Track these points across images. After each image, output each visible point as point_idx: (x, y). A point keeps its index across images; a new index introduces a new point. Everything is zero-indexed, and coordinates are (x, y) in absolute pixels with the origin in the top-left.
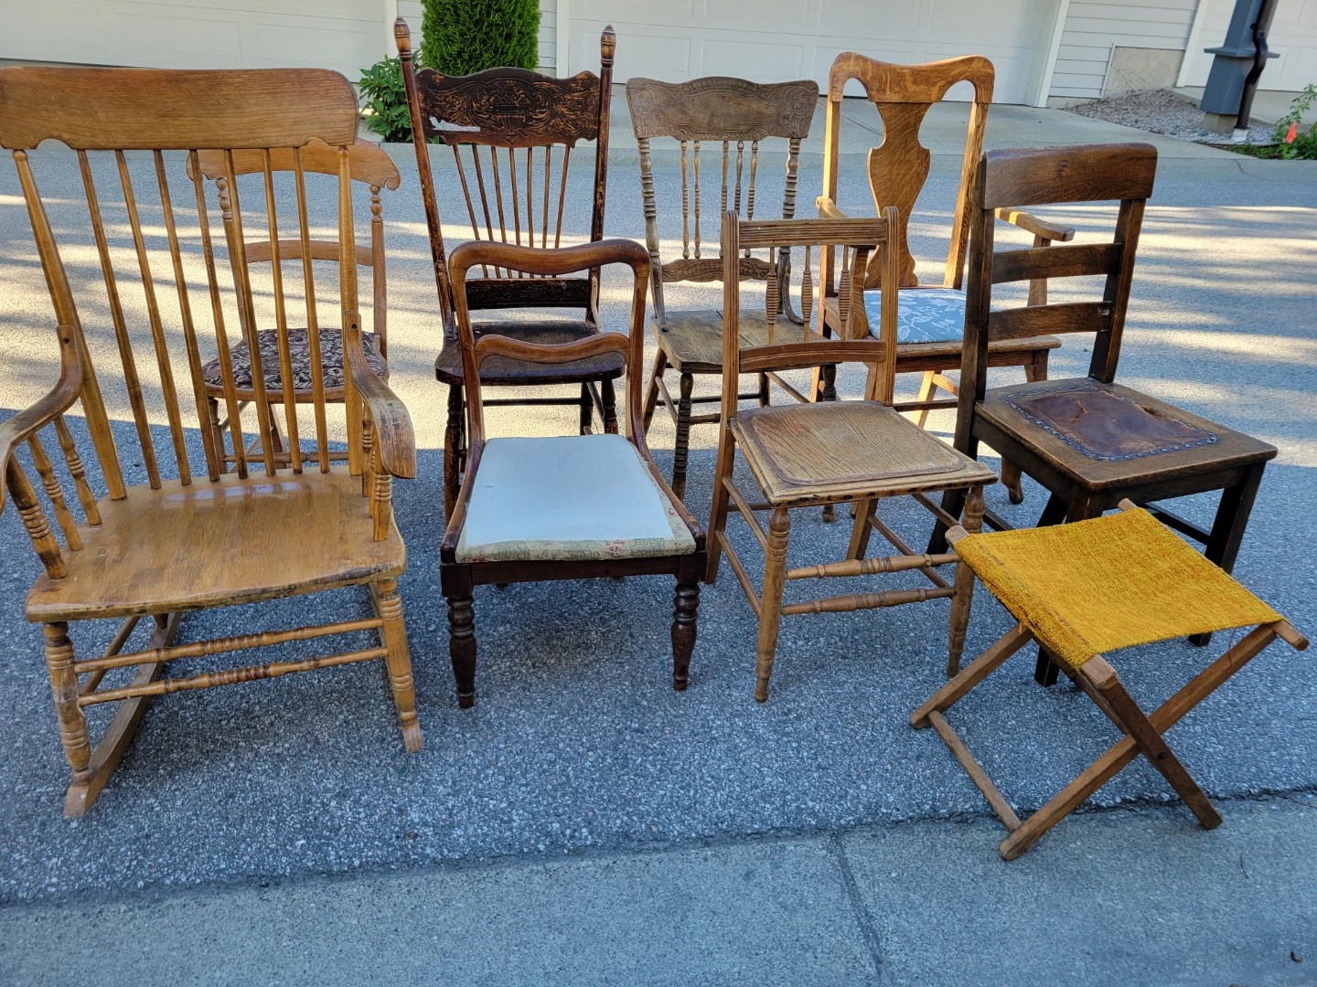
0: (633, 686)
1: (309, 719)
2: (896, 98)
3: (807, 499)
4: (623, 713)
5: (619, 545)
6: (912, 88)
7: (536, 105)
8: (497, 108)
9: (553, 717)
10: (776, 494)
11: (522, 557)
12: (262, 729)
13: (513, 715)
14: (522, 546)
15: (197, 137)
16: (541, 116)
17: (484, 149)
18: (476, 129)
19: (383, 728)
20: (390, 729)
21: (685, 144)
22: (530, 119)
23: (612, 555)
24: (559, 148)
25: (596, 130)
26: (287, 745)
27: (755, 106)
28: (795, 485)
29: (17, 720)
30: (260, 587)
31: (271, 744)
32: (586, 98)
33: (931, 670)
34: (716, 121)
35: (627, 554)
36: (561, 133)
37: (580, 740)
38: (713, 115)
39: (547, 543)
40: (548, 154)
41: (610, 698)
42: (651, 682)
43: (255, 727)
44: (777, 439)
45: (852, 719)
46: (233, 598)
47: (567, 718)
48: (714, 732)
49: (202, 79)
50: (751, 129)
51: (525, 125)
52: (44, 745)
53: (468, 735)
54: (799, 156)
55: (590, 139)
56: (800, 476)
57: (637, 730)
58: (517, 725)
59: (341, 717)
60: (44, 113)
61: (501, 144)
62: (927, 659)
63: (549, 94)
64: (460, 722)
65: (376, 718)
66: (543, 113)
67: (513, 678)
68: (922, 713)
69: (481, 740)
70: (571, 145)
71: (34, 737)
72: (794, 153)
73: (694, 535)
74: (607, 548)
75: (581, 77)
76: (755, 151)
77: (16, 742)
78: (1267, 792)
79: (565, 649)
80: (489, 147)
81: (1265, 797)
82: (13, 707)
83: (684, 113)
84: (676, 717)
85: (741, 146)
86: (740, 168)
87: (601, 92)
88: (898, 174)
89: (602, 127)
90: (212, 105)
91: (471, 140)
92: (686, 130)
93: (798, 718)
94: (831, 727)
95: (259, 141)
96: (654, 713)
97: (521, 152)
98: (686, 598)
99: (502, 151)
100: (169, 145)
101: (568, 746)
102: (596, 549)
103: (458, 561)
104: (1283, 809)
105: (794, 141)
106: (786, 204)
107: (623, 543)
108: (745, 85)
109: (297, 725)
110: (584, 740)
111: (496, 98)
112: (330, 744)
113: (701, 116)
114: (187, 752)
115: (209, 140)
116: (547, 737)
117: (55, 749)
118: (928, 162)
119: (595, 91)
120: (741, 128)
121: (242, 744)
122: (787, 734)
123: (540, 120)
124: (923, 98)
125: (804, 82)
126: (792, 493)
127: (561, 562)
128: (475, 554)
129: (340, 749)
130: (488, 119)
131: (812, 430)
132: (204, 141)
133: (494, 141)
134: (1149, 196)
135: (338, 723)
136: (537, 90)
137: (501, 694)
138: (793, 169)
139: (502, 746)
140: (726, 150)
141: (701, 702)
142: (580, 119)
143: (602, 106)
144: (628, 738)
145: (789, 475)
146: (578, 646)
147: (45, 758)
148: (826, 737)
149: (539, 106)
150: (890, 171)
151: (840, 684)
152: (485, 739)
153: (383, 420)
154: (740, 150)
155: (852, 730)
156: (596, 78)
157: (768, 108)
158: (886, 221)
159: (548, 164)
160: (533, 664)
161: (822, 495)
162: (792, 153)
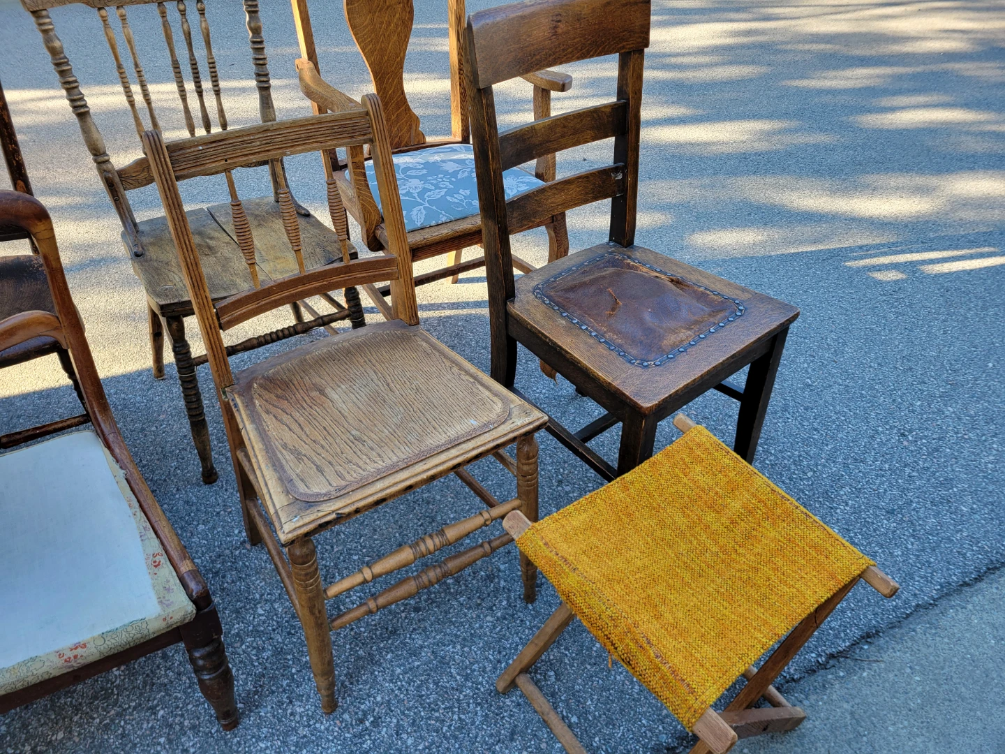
0: (171, 742)
3: (328, 522)
5: (80, 651)
10: (287, 528)
21: (103, 12)
23: (72, 666)
28: (309, 503)
33: (508, 599)
35: (96, 657)
44: (285, 418)
45: (435, 702)
56: (318, 487)
62: (503, 583)
68: (508, 678)
72: (253, 12)
73: (190, 596)
74: (60, 662)
76: (202, 12)
78: (832, 656)
81: (831, 662)
85: (182, 7)
86: (188, 36)
88: (382, 23)
94: (414, 723)
102: (45, 669)
104: (850, 672)
106: (257, 75)
107: (84, 646)
118: (412, 7)
126: (307, 520)
134: (647, 45)
138: (256, 31)
140: (163, 14)
145: (302, 488)
150: (372, 20)
154: (183, 13)
155: (437, 719)
158: (367, 113)
161: (347, 510)
162: (249, 12)
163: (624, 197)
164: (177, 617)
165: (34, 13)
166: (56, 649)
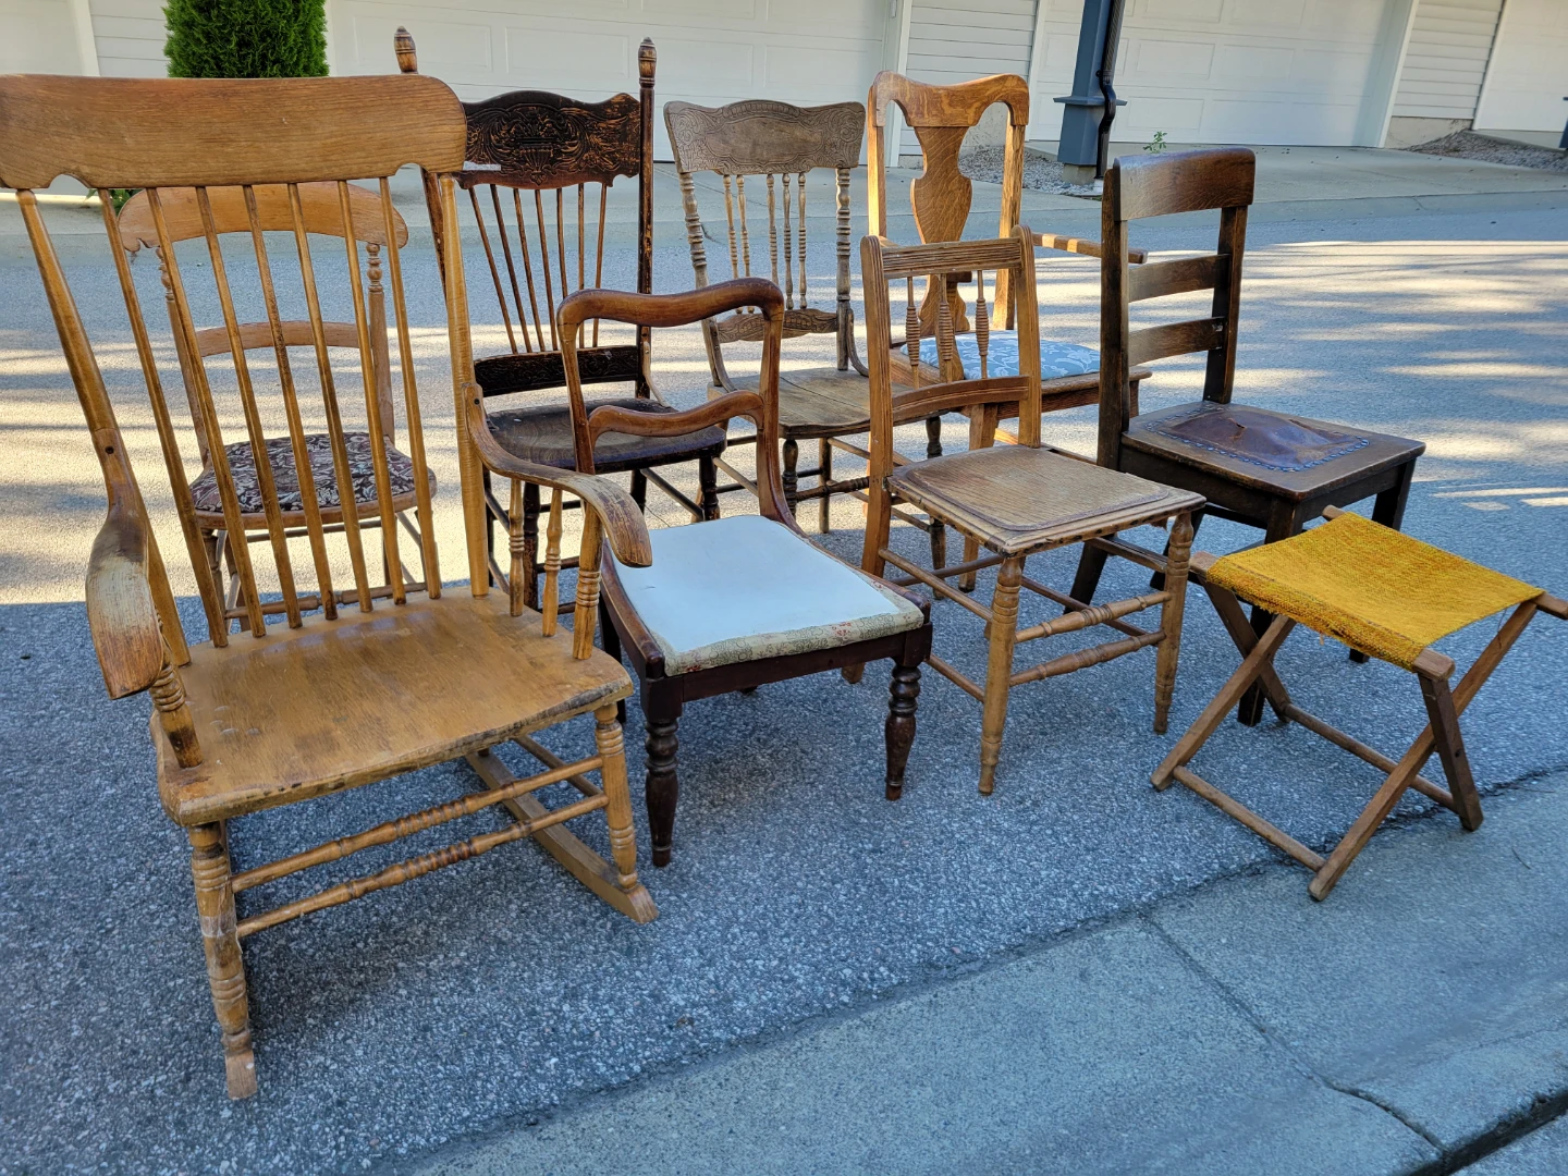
0: (840, 805)
1: (473, 917)
2: (934, 122)
3: (1041, 545)
4: (847, 836)
5: (846, 627)
6: (948, 110)
7: (566, 136)
8: (516, 143)
9: (771, 855)
10: (1011, 542)
11: (743, 657)
12: (418, 942)
13: (723, 863)
14: (742, 644)
15: (254, 167)
16: (571, 149)
17: (505, 192)
18: (496, 167)
19: (576, 910)
20: (584, 908)
21: (729, 179)
22: (559, 153)
23: (840, 640)
24: (593, 187)
25: (637, 163)
26: (463, 954)
27: (800, 132)
28: (1020, 531)
29: (54, 1003)
31: (441, 957)
32: (625, 125)
33: (1137, 731)
34: (759, 151)
35: (856, 637)
36: (596, 169)
37: (818, 873)
38: (755, 144)
39: (769, 636)
40: (581, 195)
41: (823, 823)
42: (856, 797)
43: (406, 942)
45: (1090, 794)
47: (787, 854)
48: (957, 836)
49: (257, 92)
50: (795, 160)
51: (553, 161)
52: (117, 1026)
53: (685, 896)
54: (849, 188)
55: (630, 175)
56: (1022, 522)
57: (874, 851)
58: (735, 873)
59: (513, 907)
60: (57, 139)
61: (526, 185)
63: (579, 121)
64: (666, 884)
65: (558, 899)
66: (574, 145)
67: (698, 823)
68: (1165, 772)
69: (703, 897)
70: (608, 182)
71: (94, 1019)
72: (844, 186)
73: (918, 604)
74: (833, 633)
75: (618, 100)
76: (802, 184)
77: (71, 1031)
78: (1499, 786)
79: (739, 780)
80: (511, 190)
81: (1500, 791)
82: (36, 987)
83: (725, 142)
84: (907, 828)
85: (787, 179)
86: (787, 205)
87: (642, 117)
89: (645, 159)
90: (273, 125)
91: (492, 179)
92: (729, 164)
93: (1036, 803)
94: (1074, 807)
95: (336, 170)
96: (881, 829)
97: (548, 194)
98: (906, 683)
99: (527, 194)
101: (808, 883)
102: (824, 636)
103: (669, 673)
104: (1521, 799)
105: (844, 171)
106: (840, 244)
107: (849, 624)
108: (786, 109)
109: (460, 928)
110: (822, 873)
111: (518, 128)
112: (519, 940)
113: (743, 146)
115: (269, 172)
116: (778, 878)
117: (136, 1028)
118: (970, 193)
119: (634, 116)
120: (786, 158)
121: (400, 965)
122: (1034, 823)
123: (571, 154)
124: (959, 122)
125: (849, 104)
126: (1025, 539)
127: (786, 656)
128: (690, 661)
129: (535, 944)
130: (509, 154)
131: (987, 477)
132: (262, 173)
133: (516, 180)
134: (1250, 203)
135: (513, 915)
136: (565, 117)
137: (694, 842)
138: (844, 203)
139: (732, 899)
140: (771, 185)
141: (924, 808)
142: (618, 151)
143: (645, 133)
144: (869, 861)
145: (1007, 523)
146: (751, 774)
147: (128, 1041)
148: (1076, 817)
149: (569, 137)
150: (934, 204)
151: (1058, 761)
152: (707, 895)
153: (605, 500)
154: (786, 183)
155: (1097, 805)
156: (636, 102)
157: (815, 136)
158: (1019, 241)
159: (581, 208)
160: (712, 802)
162: (841, 186)
163: (1223, 352)
164: (913, 618)
165: (683, 174)
166: (832, 622)
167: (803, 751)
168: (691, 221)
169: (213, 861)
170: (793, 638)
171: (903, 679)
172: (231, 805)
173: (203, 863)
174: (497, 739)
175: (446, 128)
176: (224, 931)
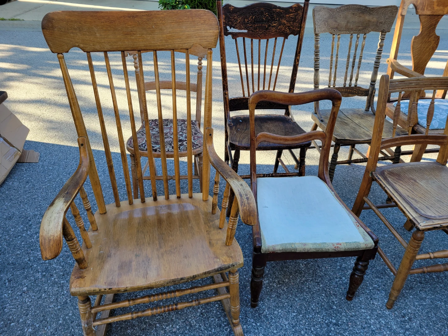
0: (327, 297)
1: (185, 311)
2: (429, 13)
3: (437, 227)
4: (326, 313)
5: (339, 245)
6: (436, 8)
7: (273, 19)
8: (255, 22)
9: (294, 314)
10: (422, 224)
11: (293, 251)
12: (165, 316)
13: (276, 312)
14: (293, 246)
15: (141, 45)
16: (274, 25)
17: (248, 40)
18: (246, 31)
19: (219, 319)
20: (222, 318)
21: (334, 36)
22: (269, 26)
23: (335, 250)
24: (280, 39)
25: (298, 31)
26: (178, 327)
27: (367, 17)
28: (428, 218)
29: (59, 307)
30: (180, 277)
31: (171, 326)
32: (296, 16)
34: (349, 25)
35: (342, 250)
36: (282, 32)
37: (311, 329)
38: (348, 22)
39: (305, 245)
40: (275, 42)
41: (318, 304)
42: (334, 295)
43: (162, 315)
45: (436, 321)
46: (167, 283)
47: (301, 315)
48: (372, 327)
49: (144, 16)
50: (364, 29)
51: (267, 29)
53: (258, 324)
54: (384, 40)
55: (295, 35)
57: (336, 324)
58: (279, 319)
59: (199, 310)
60: (72, 35)
61: (256, 38)
63: (279, 14)
64: (253, 317)
65: (215, 312)
66: (275, 23)
67: (271, 290)
69: (265, 327)
70: (286, 37)
71: (67, 317)
72: (382, 40)
74: (333, 247)
75: (295, 6)
76: (364, 38)
79: (291, 274)
80: (250, 39)
83: (336, 21)
84: (352, 316)
85: (358, 36)
86: (357, 46)
87: (303, 13)
88: (424, 47)
89: (302, 29)
90: (149, 28)
91: (243, 35)
92: (336, 30)
93: (410, 319)
94: (427, 326)
95: (170, 46)
96: (341, 314)
97: (264, 41)
98: (362, 266)
99: (256, 41)
100: (129, 49)
101: (306, 333)
102: (328, 248)
103: (262, 252)
105: (384, 33)
106: (376, 62)
107: (340, 244)
108: (364, 8)
109: (180, 315)
110: (312, 330)
111: (256, 17)
112: (197, 326)
113: (343, 23)
114: (134, 329)
115: (147, 46)
116: (294, 326)
118: (438, 42)
119: (300, 12)
120: (360, 28)
121: (158, 325)
122: (407, 330)
123: (274, 26)
124: (440, 13)
125: (391, 6)
126: (429, 224)
127: (311, 252)
128: (271, 249)
129: (202, 331)
130: (251, 26)
131: (418, 181)
132: (144, 46)
133: (252, 35)
135: (198, 314)
136: (274, 12)
137: (268, 299)
138: (381, 46)
139: (275, 332)
140: (351, 38)
141: (361, 308)
142: (292, 26)
143: (303, 19)
144: (333, 329)
145: (423, 212)
146: (296, 272)
148: (427, 332)
149: (274, 20)
150: (421, 46)
151: (424, 299)
152: (267, 327)
153: (241, 195)
154: (358, 38)
155: (438, 328)
156: (302, 7)
157: (373, 18)
159: (275, 47)
160: (278, 282)
162: (381, 39)
164: (369, 245)
165: (316, 34)
166: (332, 242)
167: (318, 266)
168: (316, 52)
169: (84, 305)
170: (315, 246)
171: (361, 263)
172: (88, 292)
173: (81, 304)
174: (186, 280)
175: (211, 31)
176: (87, 325)
